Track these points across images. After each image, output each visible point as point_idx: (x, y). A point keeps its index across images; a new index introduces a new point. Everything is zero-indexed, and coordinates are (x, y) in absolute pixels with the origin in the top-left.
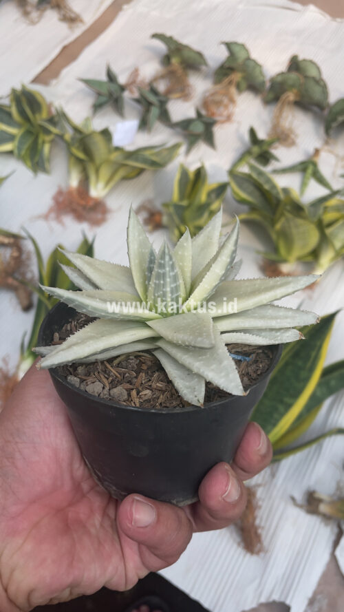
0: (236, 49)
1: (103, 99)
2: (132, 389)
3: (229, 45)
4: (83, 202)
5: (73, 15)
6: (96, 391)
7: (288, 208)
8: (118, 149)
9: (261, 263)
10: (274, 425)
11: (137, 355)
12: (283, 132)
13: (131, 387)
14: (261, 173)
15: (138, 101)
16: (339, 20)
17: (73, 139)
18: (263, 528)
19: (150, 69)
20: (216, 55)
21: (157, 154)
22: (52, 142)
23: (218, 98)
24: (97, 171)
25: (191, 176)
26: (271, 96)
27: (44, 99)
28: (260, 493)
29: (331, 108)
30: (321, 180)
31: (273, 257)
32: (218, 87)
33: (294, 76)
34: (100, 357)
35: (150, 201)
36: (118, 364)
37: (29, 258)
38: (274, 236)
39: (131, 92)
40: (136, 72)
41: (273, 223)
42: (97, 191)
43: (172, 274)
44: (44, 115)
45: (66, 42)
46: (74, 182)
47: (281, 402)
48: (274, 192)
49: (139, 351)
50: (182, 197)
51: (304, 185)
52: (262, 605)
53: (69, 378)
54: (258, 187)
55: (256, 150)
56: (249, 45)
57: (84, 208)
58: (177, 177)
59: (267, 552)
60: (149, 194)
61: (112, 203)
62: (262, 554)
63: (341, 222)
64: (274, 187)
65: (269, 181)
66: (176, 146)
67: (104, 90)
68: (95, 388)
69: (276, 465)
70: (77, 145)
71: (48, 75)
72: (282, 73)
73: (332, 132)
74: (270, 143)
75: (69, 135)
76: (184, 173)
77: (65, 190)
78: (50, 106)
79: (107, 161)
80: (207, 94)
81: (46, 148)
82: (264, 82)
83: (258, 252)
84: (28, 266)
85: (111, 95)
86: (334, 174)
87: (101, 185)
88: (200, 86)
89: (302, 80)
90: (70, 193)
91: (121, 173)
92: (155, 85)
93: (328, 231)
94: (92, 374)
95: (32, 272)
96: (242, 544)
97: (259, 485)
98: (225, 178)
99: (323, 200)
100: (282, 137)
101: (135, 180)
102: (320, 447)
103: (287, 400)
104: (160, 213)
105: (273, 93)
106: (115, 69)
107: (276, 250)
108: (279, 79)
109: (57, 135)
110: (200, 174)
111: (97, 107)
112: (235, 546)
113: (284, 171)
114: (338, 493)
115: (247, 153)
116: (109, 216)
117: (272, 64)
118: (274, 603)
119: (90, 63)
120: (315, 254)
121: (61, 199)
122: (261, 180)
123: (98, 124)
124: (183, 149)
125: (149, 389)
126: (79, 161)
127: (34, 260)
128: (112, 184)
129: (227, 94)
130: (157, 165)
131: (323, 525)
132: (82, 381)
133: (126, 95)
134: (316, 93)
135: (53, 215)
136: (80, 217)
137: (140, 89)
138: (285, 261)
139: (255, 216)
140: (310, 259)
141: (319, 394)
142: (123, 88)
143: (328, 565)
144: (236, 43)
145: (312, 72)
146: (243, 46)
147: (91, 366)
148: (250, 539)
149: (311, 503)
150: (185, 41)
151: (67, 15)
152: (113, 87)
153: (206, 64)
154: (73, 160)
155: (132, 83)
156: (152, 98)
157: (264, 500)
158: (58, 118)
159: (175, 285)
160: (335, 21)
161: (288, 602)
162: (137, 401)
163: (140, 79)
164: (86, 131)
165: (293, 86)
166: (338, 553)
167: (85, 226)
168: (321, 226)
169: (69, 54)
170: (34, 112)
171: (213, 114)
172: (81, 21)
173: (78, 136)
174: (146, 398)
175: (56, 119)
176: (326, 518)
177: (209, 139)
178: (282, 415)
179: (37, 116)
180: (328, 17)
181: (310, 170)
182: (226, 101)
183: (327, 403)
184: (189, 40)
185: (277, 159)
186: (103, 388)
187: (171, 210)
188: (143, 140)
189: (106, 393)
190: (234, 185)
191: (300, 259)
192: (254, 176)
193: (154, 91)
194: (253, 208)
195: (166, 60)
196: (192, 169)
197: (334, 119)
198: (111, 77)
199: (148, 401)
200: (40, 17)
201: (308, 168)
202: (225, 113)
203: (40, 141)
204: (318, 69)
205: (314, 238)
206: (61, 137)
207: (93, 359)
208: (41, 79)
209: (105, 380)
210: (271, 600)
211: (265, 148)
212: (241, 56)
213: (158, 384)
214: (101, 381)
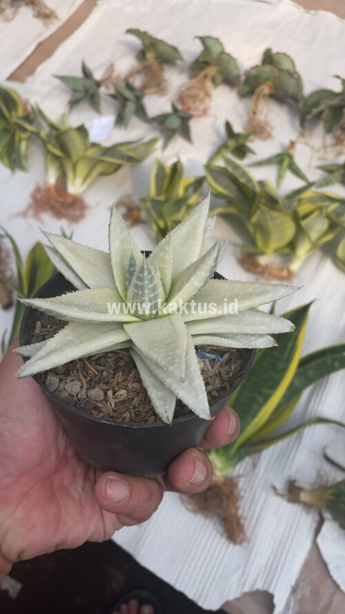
0: (210, 43)
1: (79, 95)
2: (109, 390)
3: (203, 40)
4: (61, 199)
5: (47, 12)
6: (74, 391)
7: (263, 201)
8: (94, 145)
9: (240, 256)
10: (254, 416)
12: (259, 126)
13: (109, 388)
14: (236, 167)
15: (113, 96)
16: (312, 12)
17: (48, 136)
18: (245, 518)
19: (126, 65)
20: (191, 49)
21: (134, 149)
22: (28, 139)
23: (193, 92)
24: (74, 168)
25: (168, 171)
26: (246, 89)
27: (19, 96)
28: (242, 483)
29: (306, 100)
30: (297, 172)
31: (251, 250)
32: (194, 81)
33: (268, 69)
35: (128, 197)
37: (8, 256)
38: (251, 229)
39: (107, 87)
40: (111, 68)
41: (249, 216)
42: (75, 187)
44: (20, 112)
45: (42, 39)
46: (52, 179)
47: (260, 393)
48: (249, 185)
50: (159, 192)
51: (280, 177)
52: (245, 594)
53: (48, 377)
54: (234, 180)
55: (232, 143)
56: (223, 40)
57: (63, 204)
58: (154, 172)
59: (249, 541)
60: (127, 189)
61: (90, 199)
62: (245, 544)
63: (316, 213)
64: (250, 180)
65: (244, 174)
66: (153, 141)
67: (80, 87)
68: (74, 387)
69: (257, 455)
70: (53, 141)
71: (23, 72)
72: (257, 66)
73: (306, 124)
74: (246, 137)
75: (45, 131)
76: (161, 168)
77: (42, 187)
78: (25, 104)
79: (84, 158)
80: (183, 89)
81: (23, 145)
82: (238, 76)
83: (235, 245)
84: (7, 264)
85: (86, 91)
86: (309, 165)
87: (79, 181)
88: (175, 80)
89: (276, 73)
90: (48, 190)
91: (99, 169)
92: (131, 80)
93: (304, 223)
94: (71, 372)
95: (11, 269)
96: (225, 535)
97: (241, 476)
98: (201, 172)
99: (298, 192)
100: (258, 130)
101: (113, 176)
102: (300, 436)
103: (265, 390)
104: (138, 209)
105: (248, 86)
106: (91, 65)
107: (253, 243)
108: (254, 72)
109: (33, 133)
110: (176, 169)
111: (73, 104)
112: (219, 536)
113: (260, 164)
114: (319, 481)
115: (224, 146)
116: (87, 212)
117: (247, 57)
118: (258, 592)
119: (65, 59)
120: (292, 245)
121: (39, 196)
122: (237, 174)
123: (74, 120)
124: (160, 144)
125: (124, 389)
126: (56, 158)
127: (13, 258)
128: (89, 180)
129: (203, 88)
130: (134, 161)
131: (304, 513)
132: (61, 380)
133: (102, 90)
134: (290, 85)
135: (31, 213)
136: (58, 214)
137: (115, 86)
138: (262, 253)
139: (231, 210)
140: (287, 251)
141: (297, 384)
142: (98, 84)
143: (310, 553)
144: (210, 37)
145: (286, 65)
146: (217, 40)
147: (71, 366)
148: (233, 530)
149: (292, 491)
150: (159, 36)
151: (42, 11)
152: (89, 83)
153: (181, 59)
154: (49, 157)
155: (107, 79)
156: (128, 94)
157: (245, 491)
158: (33, 116)
160: (308, 13)
161: (271, 591)
162: (113, 402)
163: (115, 75)
164: (62, 127)
165: (267, 79)
166: (319, 540)
167: (63, 223)
168: (297, 218)
169: (44, 50)
170: (9, 110)
171: (189, 108)
172: (56, 17)
173: (54, 133)
174: (121, 399)
175: (32, 116)
176: (307, 506)
177: (186, 133)
178: (261, 406)
179: (14, 113)
180: (302, 10)
181: (286, 163)
182: (201, 94)
183: (306, 393)
184: (164, 34)
185: (253, 152)
186: (81, 387)
187: (149, 204)
188: (120, 136)
189: (83, 393)
190: (210, 179)
191: (276, 251)
192: (230, 169)
193: (130, 87)
194: (230, 202)
195: (141, 55)
196: (169, 164)
197: (309, 112)
198: (87, 73)
199: (123, 402)
200: (15, 14)
201: (283, 160)
202: (201, 107)
203: (17, 139)
204: (292, 61)
205: (290, 231)
206: (37, 134)
208: (17, 76)
209: (83, 379)
210: (254, 589)
211: (241, 141)
212: (216, 50)
213: (133, 385)
214: (79, 380)
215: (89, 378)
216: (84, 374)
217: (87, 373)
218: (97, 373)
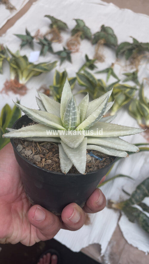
2: (44, 158)
6: (28, 154)
11: (52, 144)
13: (44, 157)
34: (34, 140)
36: (43, 145)
43: (73, 111)
49: (53, 142)
53: (18, 145)
68: (28, 152)
94: (29, 146)
125: (51, 160)
132: (24, 148)
147: (30, 143)
159: (74, 117)
174: (48, 163)
186: (32, 154)
199: (48, 165)
207: (31, 140)
209: (34, 150)
213: (56, 159)
214: (32, 150)
215: (36, 151)
216: (35, 149)
217: (36, 149)
218: (41, 150)
